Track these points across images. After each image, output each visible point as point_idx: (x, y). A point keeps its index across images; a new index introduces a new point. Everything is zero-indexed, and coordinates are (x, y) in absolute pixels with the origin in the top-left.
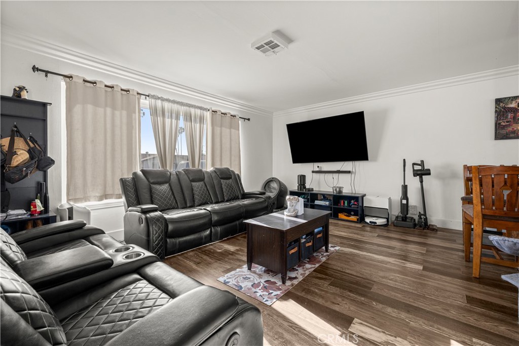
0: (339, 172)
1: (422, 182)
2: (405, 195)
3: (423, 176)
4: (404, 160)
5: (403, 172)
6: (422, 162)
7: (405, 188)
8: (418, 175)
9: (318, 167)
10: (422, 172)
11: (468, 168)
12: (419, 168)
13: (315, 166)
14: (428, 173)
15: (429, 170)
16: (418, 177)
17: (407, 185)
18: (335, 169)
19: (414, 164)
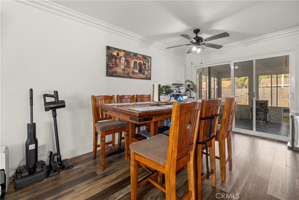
1: (55, 116)
2: (32, 137)
3: (57, 110)
4: (31, 90)
5: (29, 107)
6: (56, 93)
7: (32, 128)
8: (51, 108)
12: (53, 100)
14: (62, 105)
15: (64, 102)
16: (51, 111)
17: (35, 123)
19: (45, 96)
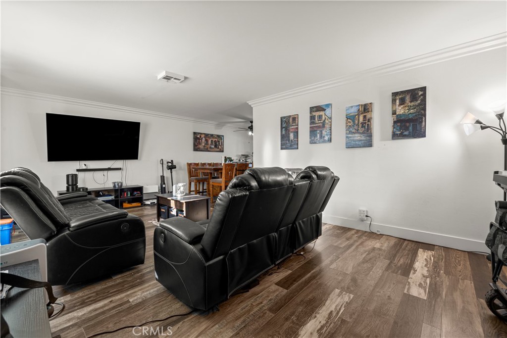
0: (109, 169)
1: (171, 173)
2: (163, 182)
3: (172, 170)
4: (162, 160)
6: (172, 161)
7: (163, 178)
8: (170, 168)
9: (85, 165)
10: (172, 167)
11: (189, 165)
12: (170, 164)
13: (82, 164)
14: (175, 167)
15: (175, 166)
16: (170, 170)
17: (164, 175)
18: (107, 167)
19: (168, 162)
